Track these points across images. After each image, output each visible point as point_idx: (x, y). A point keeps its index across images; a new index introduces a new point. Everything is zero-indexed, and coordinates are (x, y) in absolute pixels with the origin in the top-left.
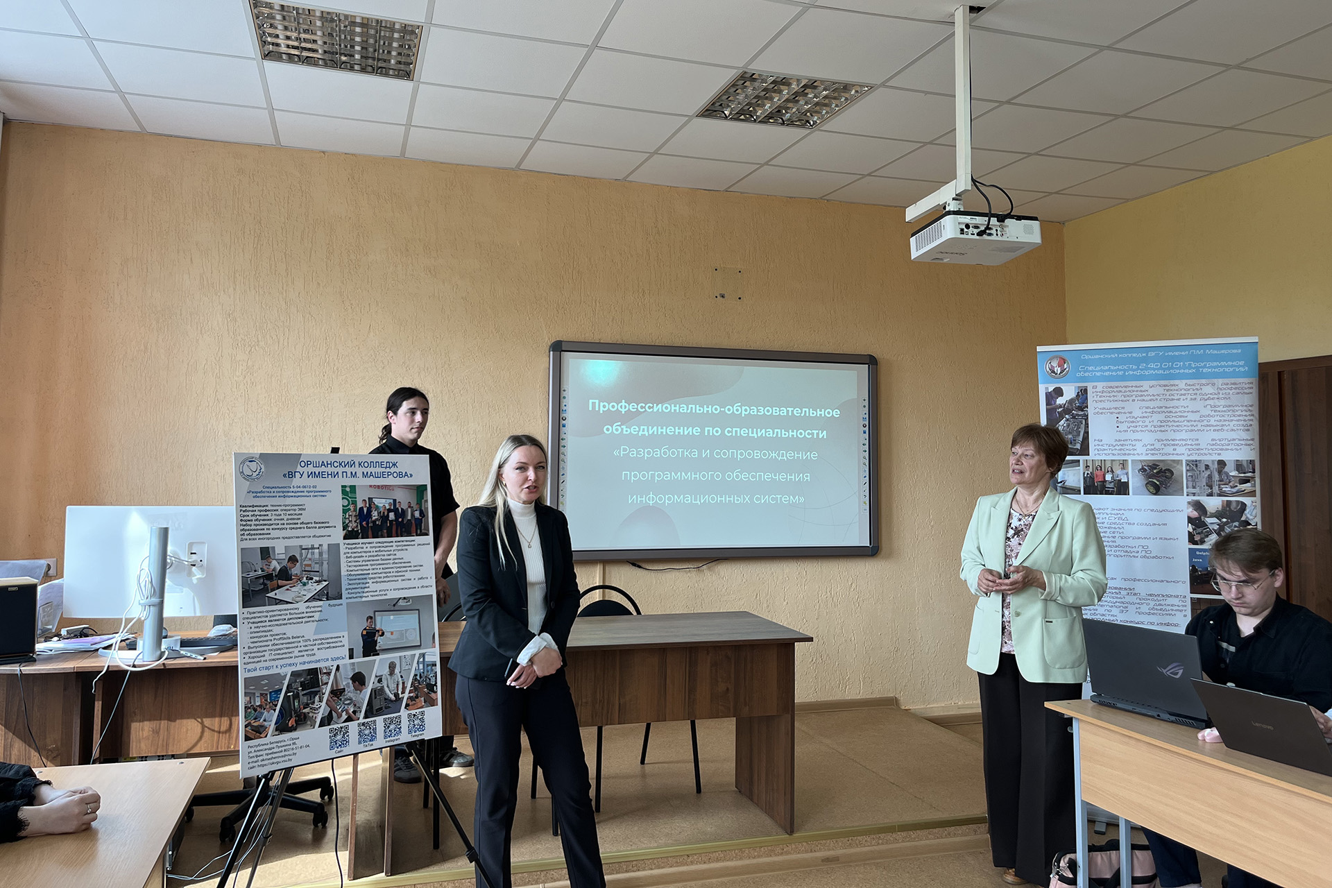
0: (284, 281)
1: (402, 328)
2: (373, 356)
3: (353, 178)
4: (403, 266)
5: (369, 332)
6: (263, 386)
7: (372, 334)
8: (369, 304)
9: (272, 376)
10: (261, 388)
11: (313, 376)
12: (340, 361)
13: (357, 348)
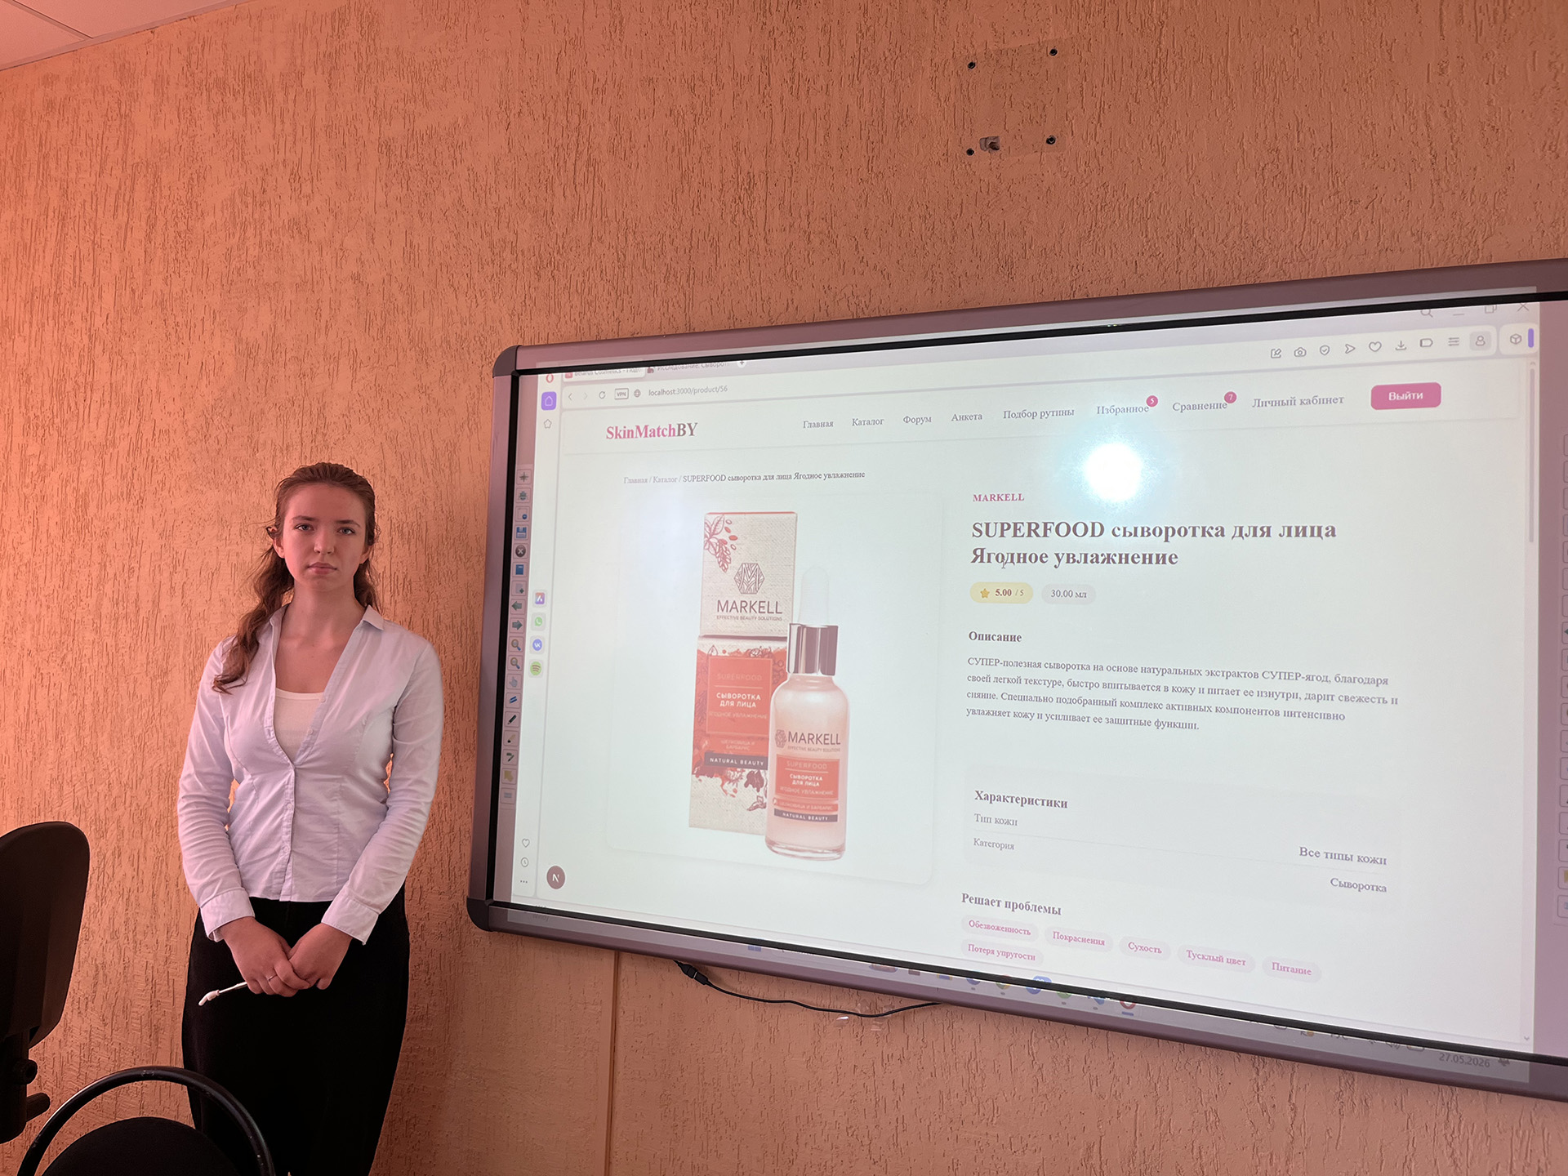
0: (89, 297)
1: (251, 363)
2: (204, 429)
3: (189, 64)
4: (255, 229)
5: (200, 379)
6: (55, 503)
7: (205, 381)
8: (203, 320)
9: (67, 481)
10: (53, 505)
11: (119, 478)
12: (157, 444)
13: (181, 414)
